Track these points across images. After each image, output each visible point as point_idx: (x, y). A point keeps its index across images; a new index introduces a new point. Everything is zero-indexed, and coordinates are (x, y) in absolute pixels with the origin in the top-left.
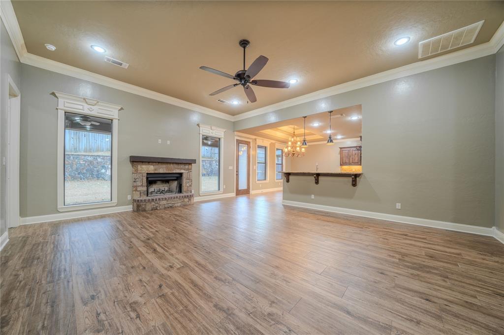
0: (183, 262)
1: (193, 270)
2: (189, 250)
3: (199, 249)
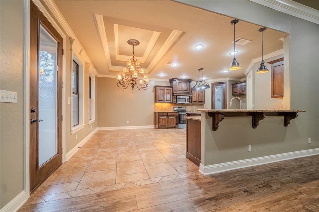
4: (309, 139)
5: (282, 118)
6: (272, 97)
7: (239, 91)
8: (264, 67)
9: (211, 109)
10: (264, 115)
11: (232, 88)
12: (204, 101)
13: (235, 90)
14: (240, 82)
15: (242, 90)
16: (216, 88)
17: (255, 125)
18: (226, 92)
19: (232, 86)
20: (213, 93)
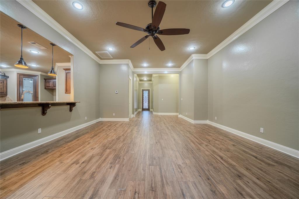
0: (201, 146)
1: (196, 142)
2: (197, 150)
3: (191, 149)
4: (86, 117)
5: (69, 106)
6: (66, 93)
7: (51, 85)
8: (54, 71)
9: (17, 101)
10: (50, 106)
11: (44, 82)
12: (5, 92)
13: (48, 85)
14: (53, 78)
15: (54, 85)
16: (25, 79)
17: (44, 113)
18: (37, 85)
19: (44, 80)
20: (20, 84)
